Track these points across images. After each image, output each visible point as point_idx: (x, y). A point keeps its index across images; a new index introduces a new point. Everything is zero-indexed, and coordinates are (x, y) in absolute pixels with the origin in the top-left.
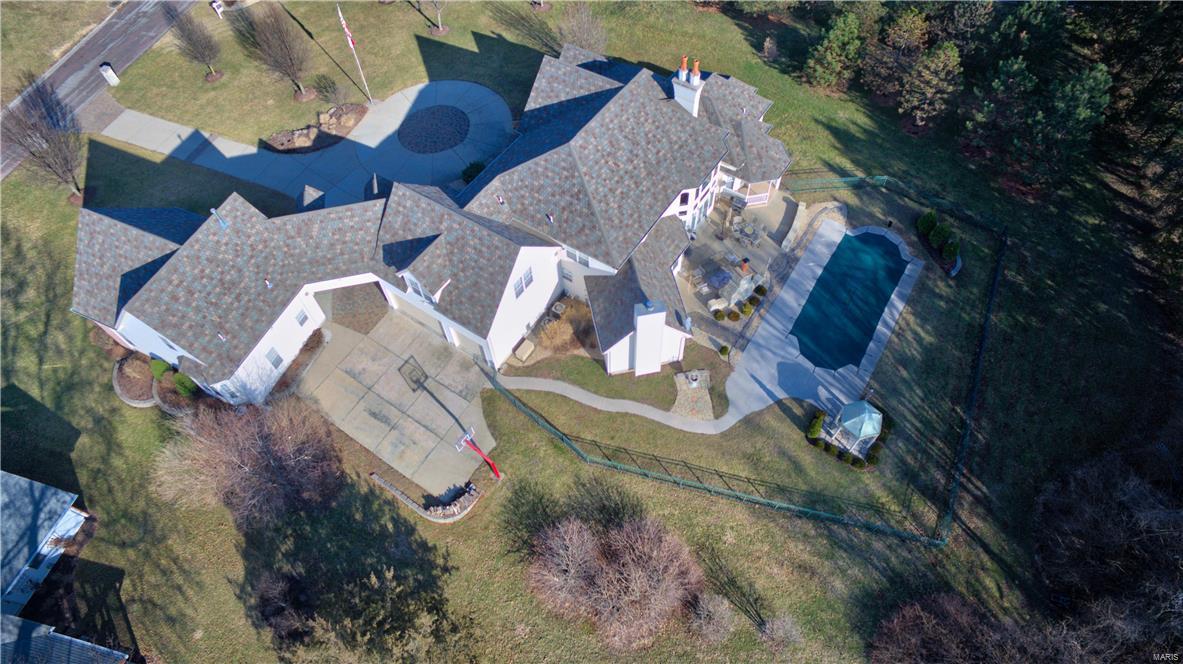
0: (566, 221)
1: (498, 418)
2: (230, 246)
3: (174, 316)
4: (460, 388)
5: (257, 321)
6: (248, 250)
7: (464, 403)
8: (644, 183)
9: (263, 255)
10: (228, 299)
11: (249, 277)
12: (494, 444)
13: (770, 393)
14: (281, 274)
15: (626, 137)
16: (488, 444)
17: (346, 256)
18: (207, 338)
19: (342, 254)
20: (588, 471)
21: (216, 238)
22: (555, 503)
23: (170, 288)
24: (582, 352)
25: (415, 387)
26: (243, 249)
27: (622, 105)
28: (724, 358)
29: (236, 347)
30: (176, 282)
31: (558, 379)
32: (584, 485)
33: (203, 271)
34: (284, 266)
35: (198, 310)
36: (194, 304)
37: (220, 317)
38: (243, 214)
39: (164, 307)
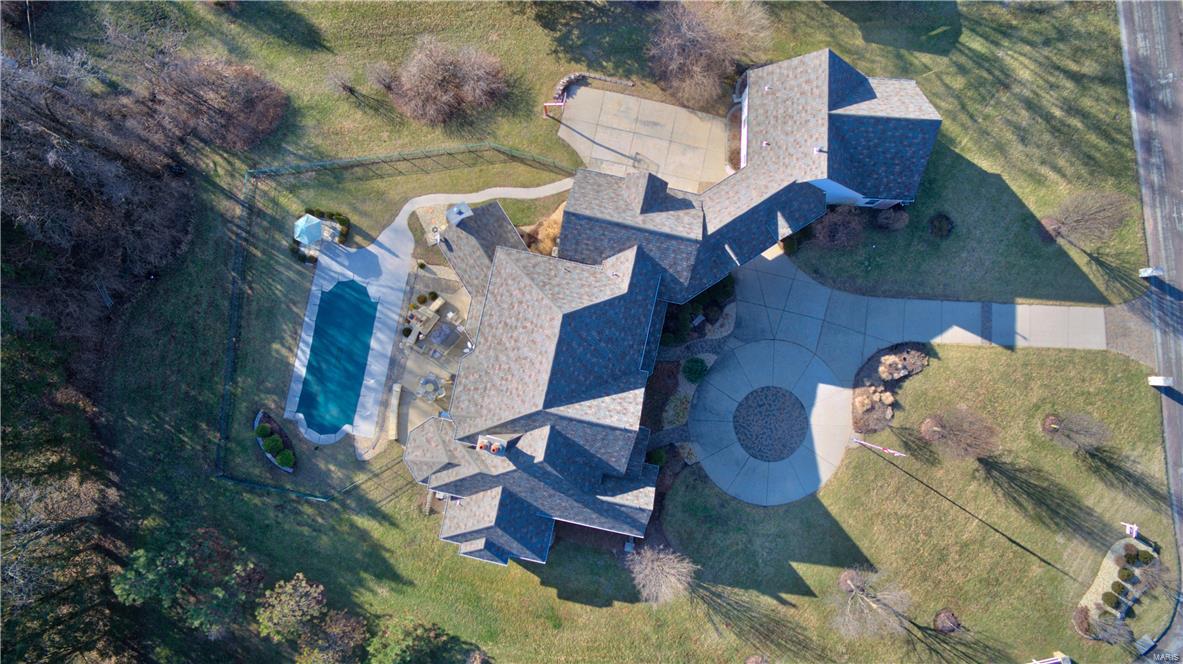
0: (551, 270)
1: (565, 154)
2: (803, 142)
3: (801, 72)
4: (604, 166)
5: (756, 117)
6: (791, 150)
7: (594, 155)
8: (501, 331)
10: (781, 111)
11: (780, 137)
12: (559, 134)
13: (381, 245)
14: (763, 157)
15: (526, 358)
16: (563, 133)
18: (774, 78)
20: (489, 142)
21: (814, 137)
22: (502, 117)
24: (527, 229)
25: (638, 157)
26: (795, 148)
27: (539, 386)
28: (420, 261)
29: (757, 91)
30: (815, 90)
31: (536, 200)
32: (489, 133)
33: (806, 111)
34: (766, 164)
35: (792, 89)
36: (796, 89)
37: (777, 97)
38: (811, 170)
39: (809, 71)
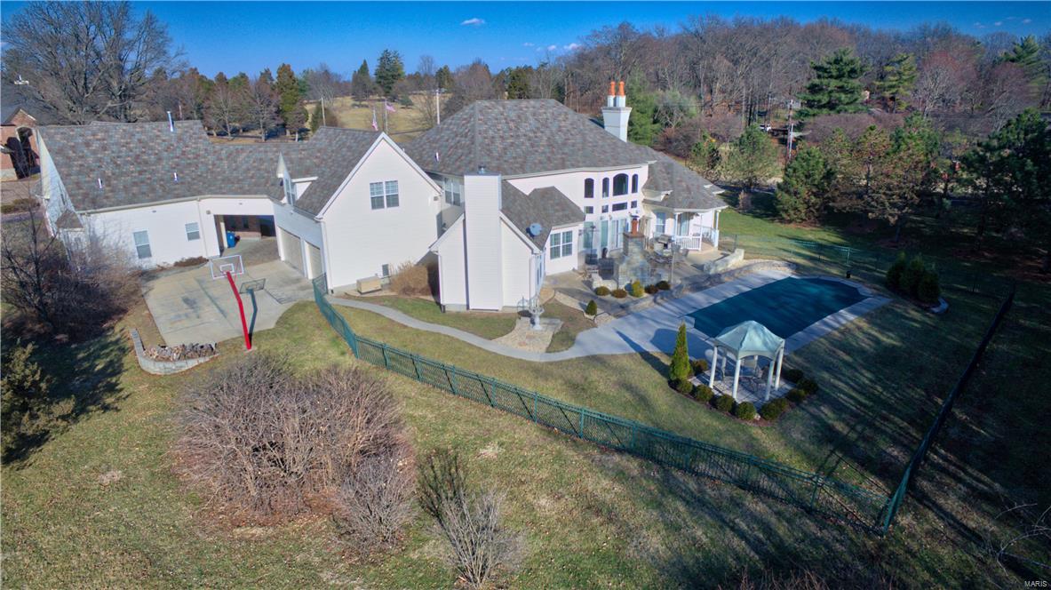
0: (449, 156)
1: (296, 315)
4: (284, 297)
5: (144, 193)
6: (178, 152)
7: (276, 305)
8: (542, 148)
9: (189, 161)
10: (132, 168)
11: (163, 167)
12: (273, 328)
13: (635, 346)
14: (193, 179)
15: (537, 120)
16: (270, 325)
17: (253, 180)
18: (87, 179)
19: (252, 177)
20: (352, 365)
21: (159, 133)
23: (90, 138)
28: (590, 317)
29: (107, 198)
30: (99, 137)
33: (127, 143)
34: (200, 176)
35: (100, 160)
36: (99, 156)
37: (113, 174)
38: (194, 134)
39: (73, 144)
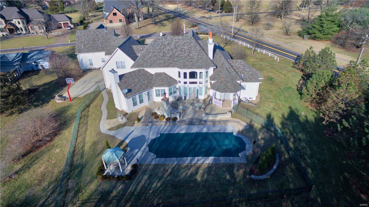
2: (102, 35)
9: (106, 41)
11: (99, 42)
13: (127, 138)
21: (102, 32)
23: (86, 33)
26: (104, 37)
28: (136, 122)
35: (85, 40)
